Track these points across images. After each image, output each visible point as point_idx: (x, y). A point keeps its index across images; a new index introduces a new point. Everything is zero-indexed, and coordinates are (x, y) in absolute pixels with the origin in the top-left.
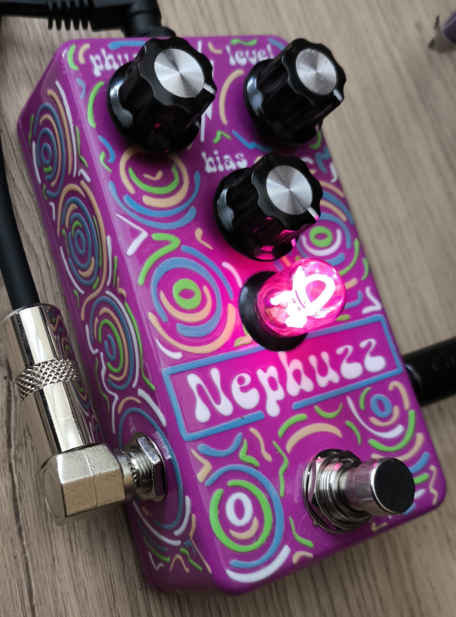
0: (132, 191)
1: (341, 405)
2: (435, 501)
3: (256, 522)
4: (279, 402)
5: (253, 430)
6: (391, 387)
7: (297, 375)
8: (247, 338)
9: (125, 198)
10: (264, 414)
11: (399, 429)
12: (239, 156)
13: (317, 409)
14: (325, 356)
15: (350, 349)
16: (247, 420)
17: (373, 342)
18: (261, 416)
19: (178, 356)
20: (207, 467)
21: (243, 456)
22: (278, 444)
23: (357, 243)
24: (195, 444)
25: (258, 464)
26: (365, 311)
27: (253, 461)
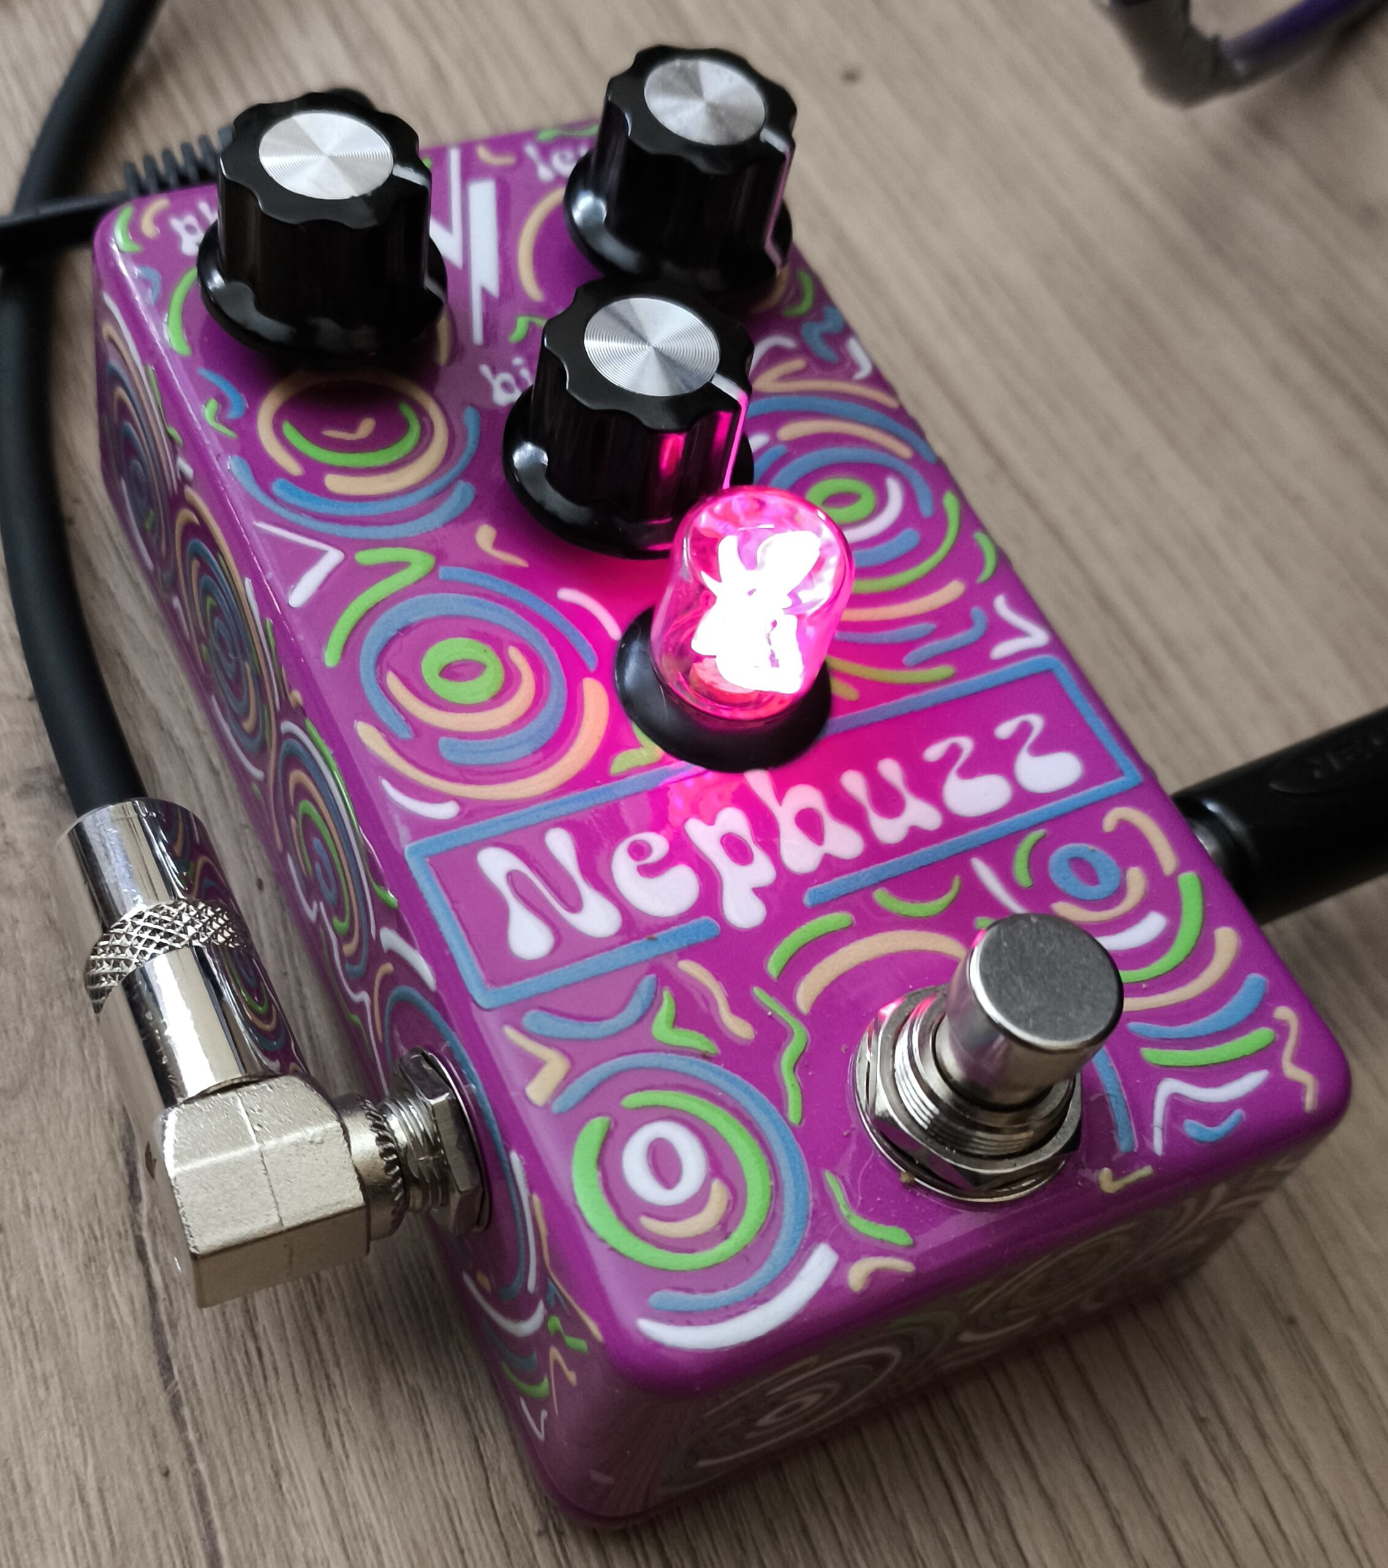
0: (294, 468)
1: (956, 882)
2: (1309, 1101)
3: (718, 1193)
4: (760, 892)
5: (690, 968)
6: (1110, 822)
7: (808, 823)
8: (649, 751)
9: (277, 486)
10: (718, 926)
11: (1153, 925)
13: (882, 897)
14: (891, 770)
15: (966, 744)
16: (666, 942)
17: (1037, 722)
18: (704, 928)
19: (447, 811)
20: (555, 1066)
21: (663, 1032)
22: (771, 993)
23: (952, 502)
24: (515, 1012)
25: (712, 1049)
26: (1000, 651)
27: (697, 1041)
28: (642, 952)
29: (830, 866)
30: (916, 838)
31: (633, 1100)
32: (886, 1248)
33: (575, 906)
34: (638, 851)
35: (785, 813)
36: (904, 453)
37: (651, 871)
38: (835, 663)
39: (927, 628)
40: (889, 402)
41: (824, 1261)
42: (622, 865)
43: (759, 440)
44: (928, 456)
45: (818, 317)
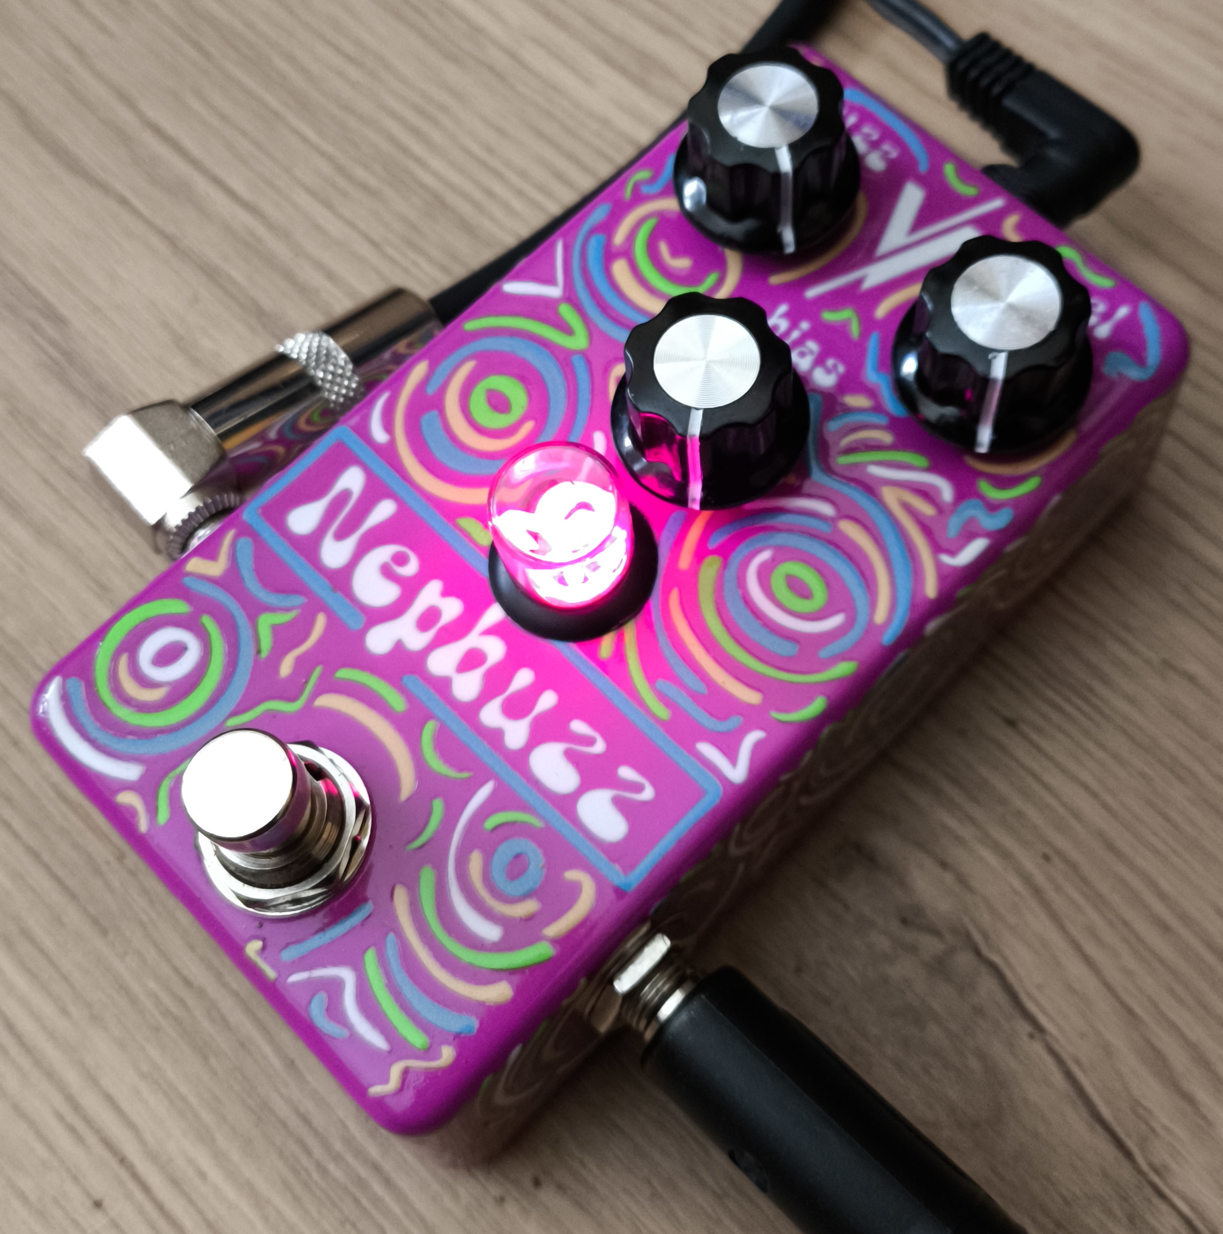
0: (618, 240)
1: (465, 775)
2: (376, 1090)
3: (160, 694)
4: (399, 646)
5: (321, 622)
6: (572, 875)
7: (472, 660)
10: (361, 628)
11: (490, 932)
12: (835, 366)
13: (430, 728)
14: (548, 700)
15: (600, 747)
16: (334, 600)
17: (647, 794)
18: (355, 622)
19: (379, 435)
20: (216, 568)
21: (266, 622)
22: (321, 677)
23: (845, 669)
24: (246, 531)
25: (264, 654)
26: (707, 749)
27: (266, 643)
28: (320, 587)
29: (442, 686)
30: (495, 737)
31: (208, 622)
32: (152, 810)
33: (341, 535)
34: (400, 560)
35: (473, 640)
36: (880, 616)
37: (387, 572)
38: (630, 631)
39: (699, 687)
40: (931, 590)
41: (130, 772)
42: (383, 553)
43: (826, 509)
44: (888, 637)
45: (993, 507)
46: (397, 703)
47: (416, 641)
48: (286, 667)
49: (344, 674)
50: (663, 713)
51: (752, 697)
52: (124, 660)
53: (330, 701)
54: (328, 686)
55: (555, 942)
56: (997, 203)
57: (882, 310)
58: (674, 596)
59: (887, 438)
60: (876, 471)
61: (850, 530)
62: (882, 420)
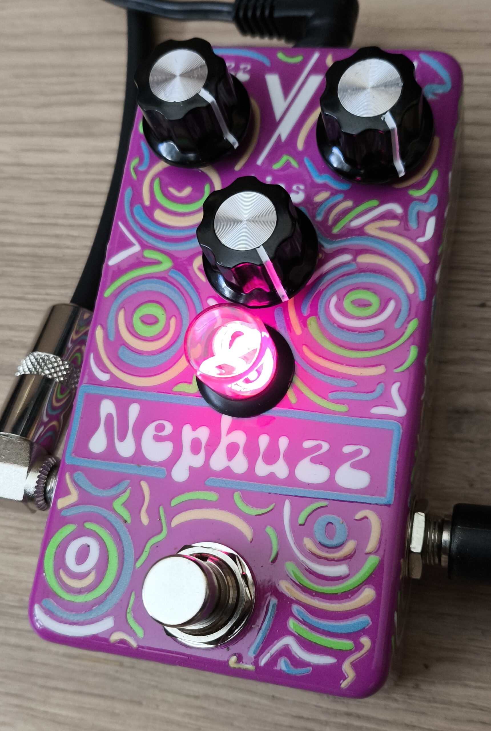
0: (147, 201)
1: (273, 506)
2: (344, 684)
3: (92, 576)
4: (191, 469)
5: (144, 485)
6: (360, 515)
7: (232, 449)
8: (193, 387)
9: (136, 208)
10: (166, 474)
11: (341, 570)
12: (298, 188)
13: (237, 497)
14: (283, 443)
15: (325, 446)
16: (143, 471)
17: (366, 451)
18: (161, 474)
19: (105, 377)
20: (73, 497)
21: (118, 505)
22: (165, 512)
23: (413, 325)
24: (74, 469)
25: (129, 521)
26: (377, 410)
27: (126, 515)
28: (132, 470)
29: (227, 472)
30: (271, 478)
31: (89, 525)
32: (132, 633)
33: (122, 437)
34: (160, 428)
35: (225, 440)
36: (411, 290)
37: (158, 439)
38: (297, 382)
39: (351, 384)
40: (425, 259)
41: (107, 624)
42: (150, 431)
43: (346, 258)
44: (422, 296)
45: (424, 200)
46: (212, 496)
47: (198, 461)
48: (145, 519)
49: (175, 502)
50: (343, 408)
51: (380, 370)
52: (62, 573)
53: (178, 520)
54: (172, 514)
55: (376, 552)
56: (316, 56)
57: (300, 145)
58: (305, 349)
59: (349, 204)
60: (356, 223)
61: (364, 259)
62: (340, 197)
